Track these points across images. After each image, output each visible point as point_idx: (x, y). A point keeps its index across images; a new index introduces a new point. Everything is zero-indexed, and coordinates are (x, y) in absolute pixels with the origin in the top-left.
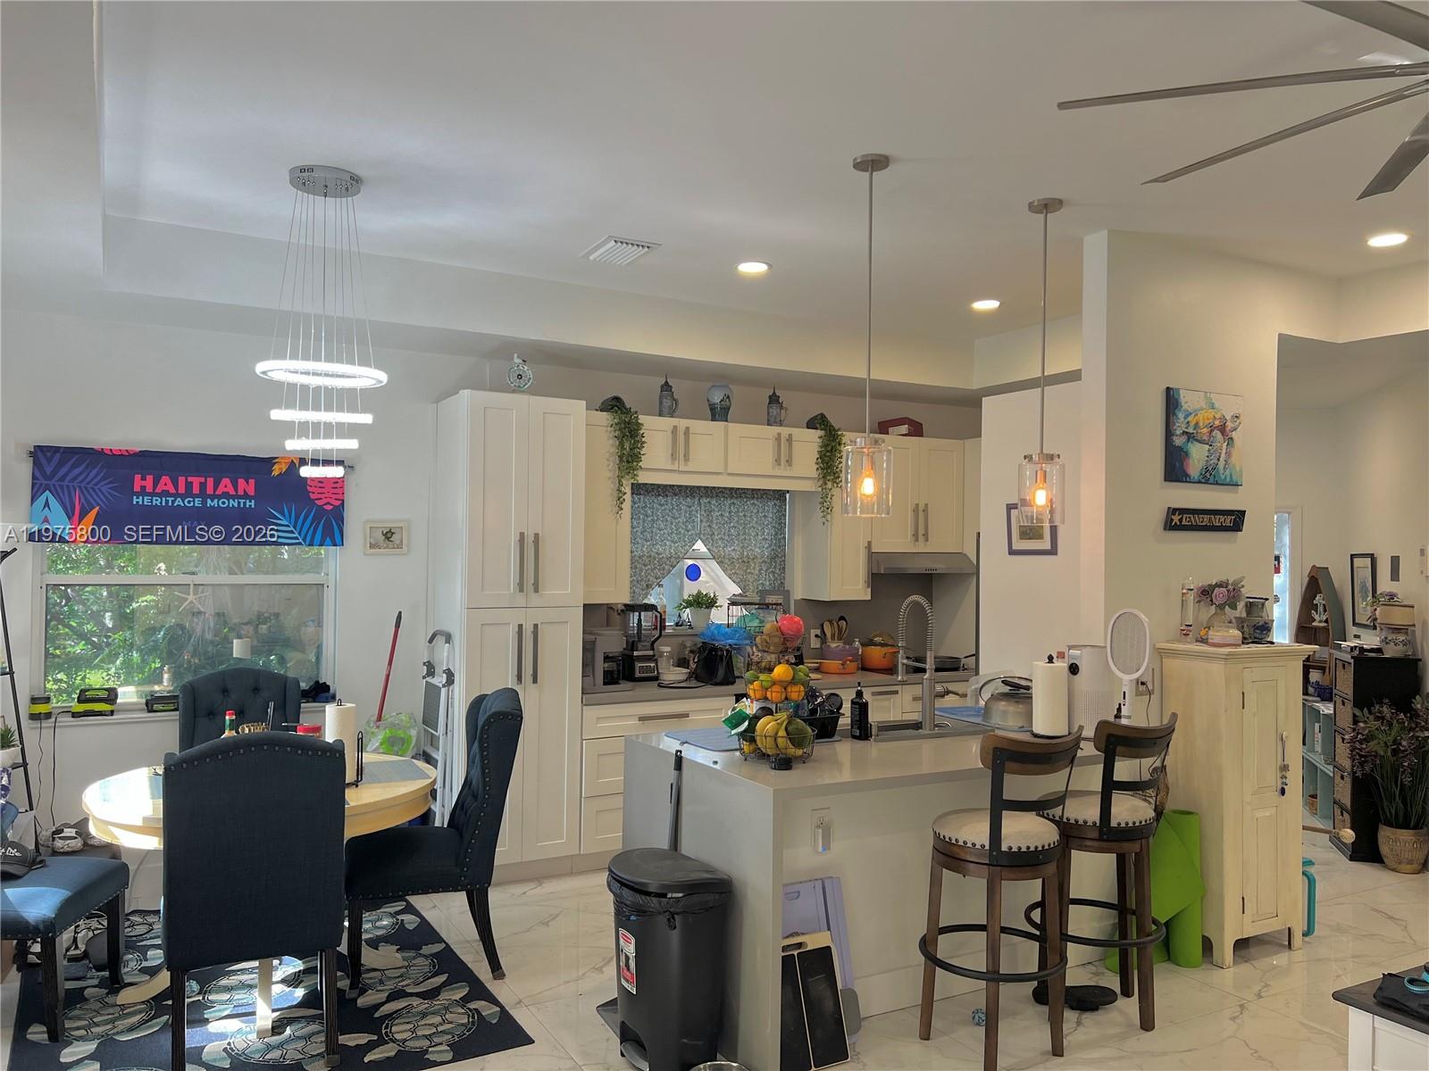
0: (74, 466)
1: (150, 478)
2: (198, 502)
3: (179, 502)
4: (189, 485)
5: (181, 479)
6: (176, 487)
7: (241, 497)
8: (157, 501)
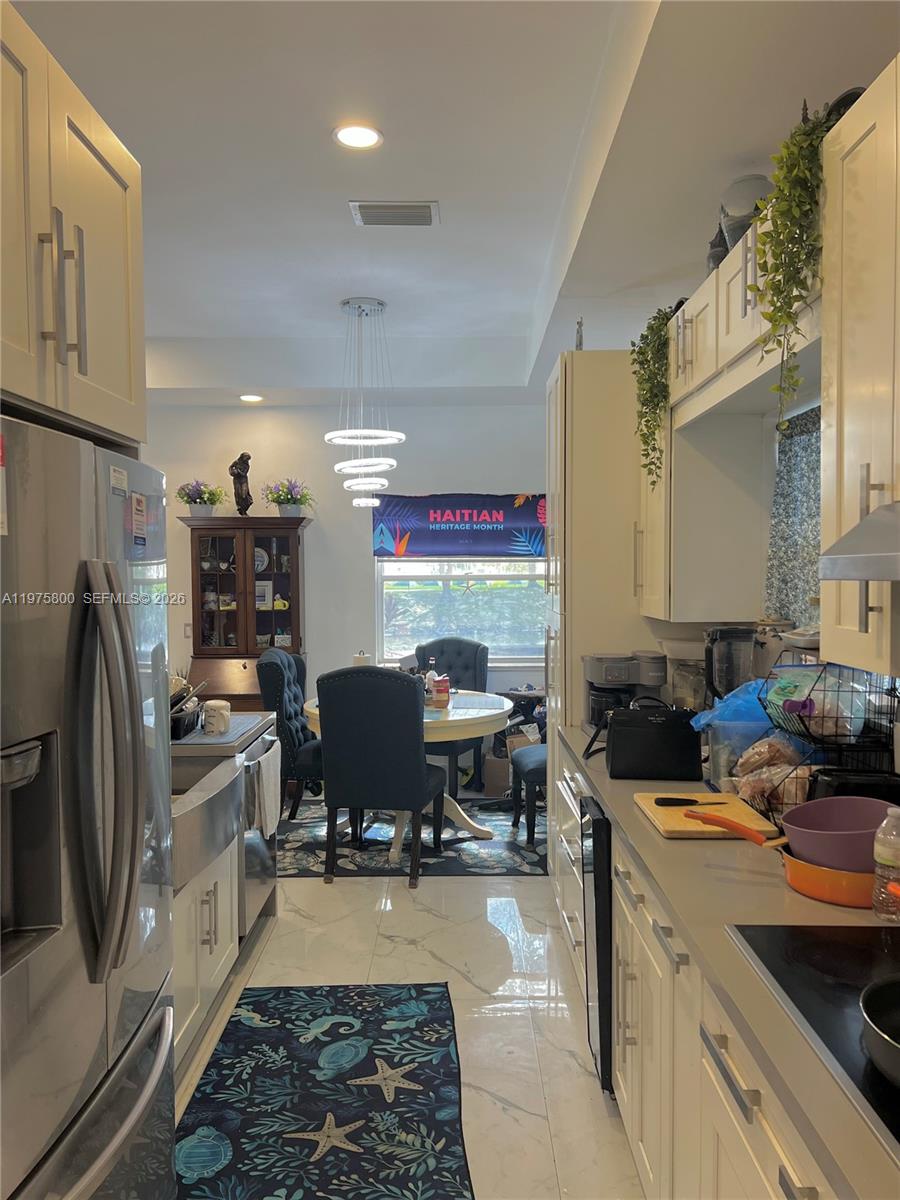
0: (395, 507)
1: (439, 512)
2: (468, 526)
3: (457, 526)
4: (462, 515)
5: (458, 512)
6: (455, 517)
7: (494, 523)
8: (443, 527)
